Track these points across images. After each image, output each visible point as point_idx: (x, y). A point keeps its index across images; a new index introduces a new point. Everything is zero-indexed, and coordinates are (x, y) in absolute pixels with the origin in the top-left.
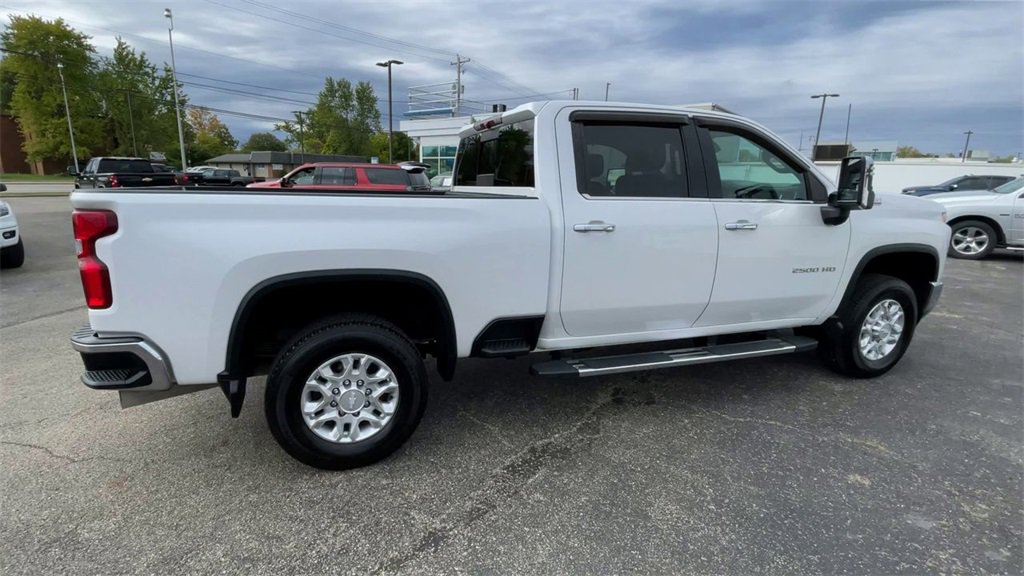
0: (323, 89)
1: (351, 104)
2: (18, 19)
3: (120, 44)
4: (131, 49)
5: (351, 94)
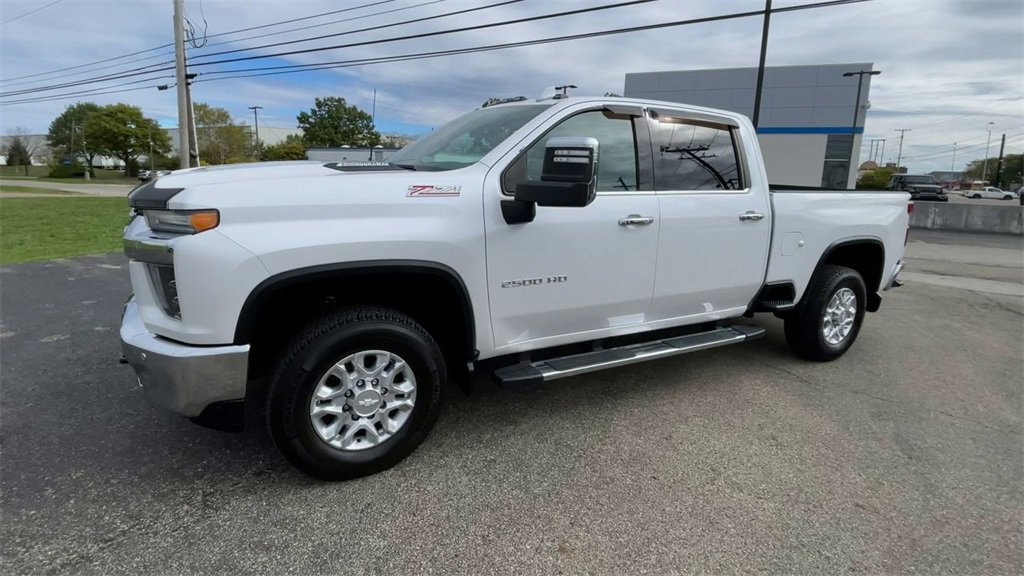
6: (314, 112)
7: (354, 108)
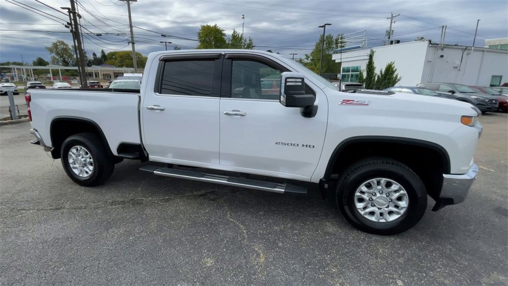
0: (318, 41)
1: (332, 46)
2: (203, 26)
3: (234, 32)
4: (238, 33)
5: (332, 42)
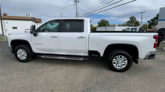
6: (100, 22)
7: (106, 21)
